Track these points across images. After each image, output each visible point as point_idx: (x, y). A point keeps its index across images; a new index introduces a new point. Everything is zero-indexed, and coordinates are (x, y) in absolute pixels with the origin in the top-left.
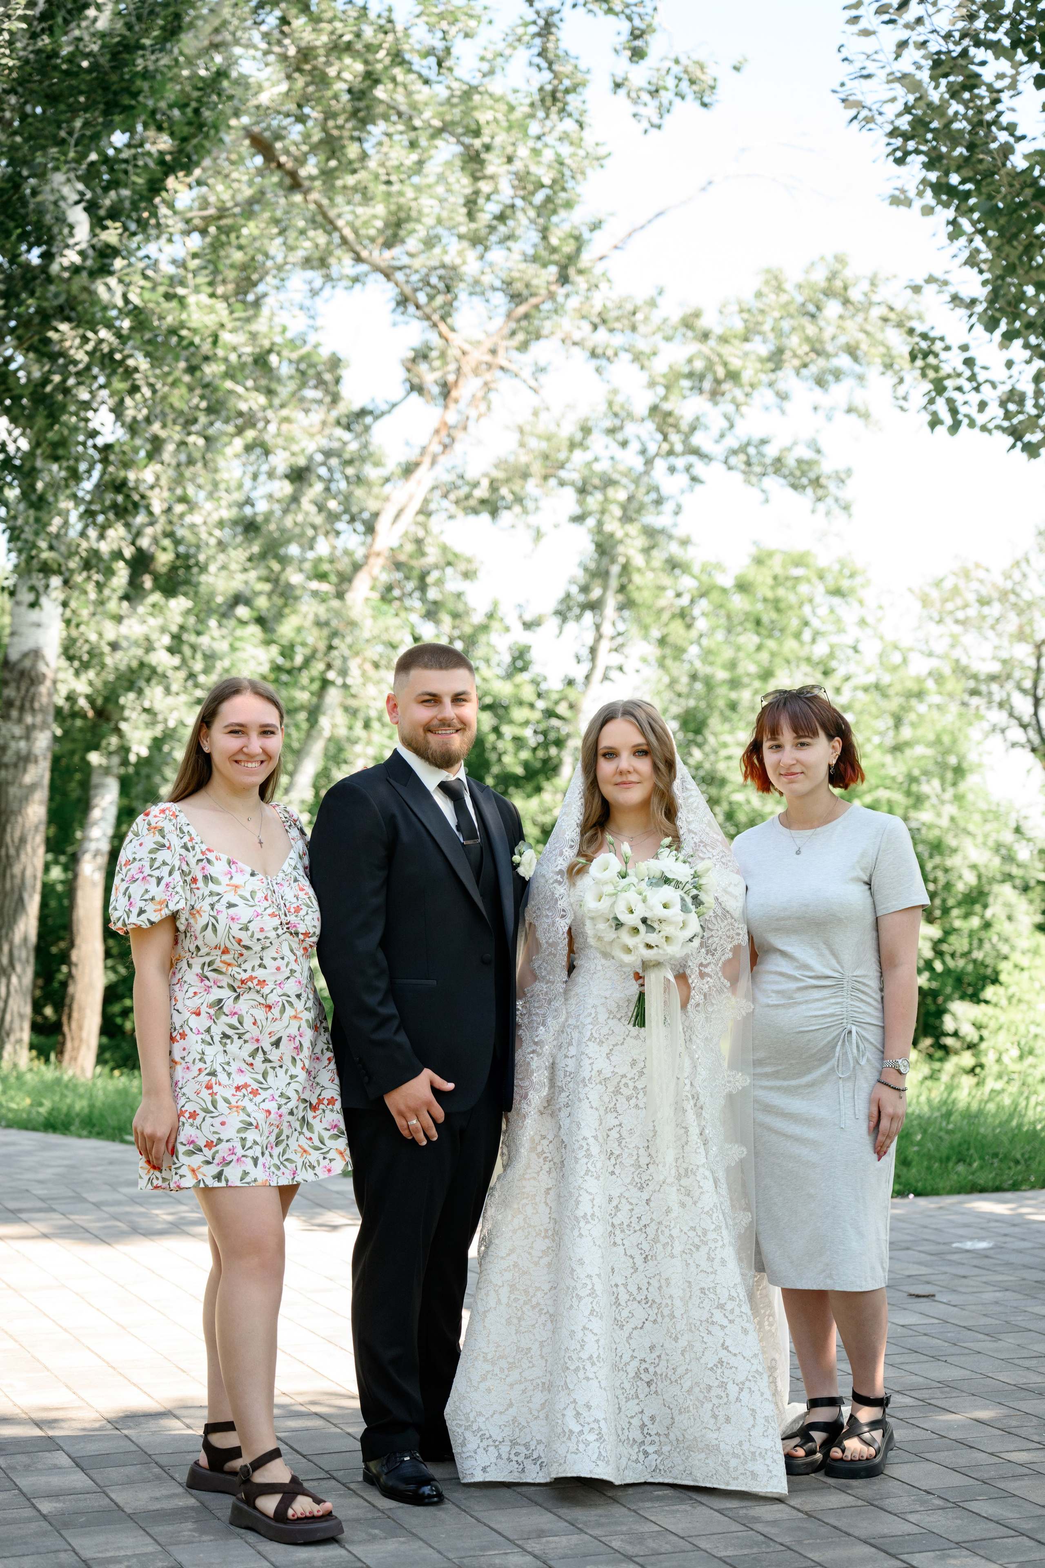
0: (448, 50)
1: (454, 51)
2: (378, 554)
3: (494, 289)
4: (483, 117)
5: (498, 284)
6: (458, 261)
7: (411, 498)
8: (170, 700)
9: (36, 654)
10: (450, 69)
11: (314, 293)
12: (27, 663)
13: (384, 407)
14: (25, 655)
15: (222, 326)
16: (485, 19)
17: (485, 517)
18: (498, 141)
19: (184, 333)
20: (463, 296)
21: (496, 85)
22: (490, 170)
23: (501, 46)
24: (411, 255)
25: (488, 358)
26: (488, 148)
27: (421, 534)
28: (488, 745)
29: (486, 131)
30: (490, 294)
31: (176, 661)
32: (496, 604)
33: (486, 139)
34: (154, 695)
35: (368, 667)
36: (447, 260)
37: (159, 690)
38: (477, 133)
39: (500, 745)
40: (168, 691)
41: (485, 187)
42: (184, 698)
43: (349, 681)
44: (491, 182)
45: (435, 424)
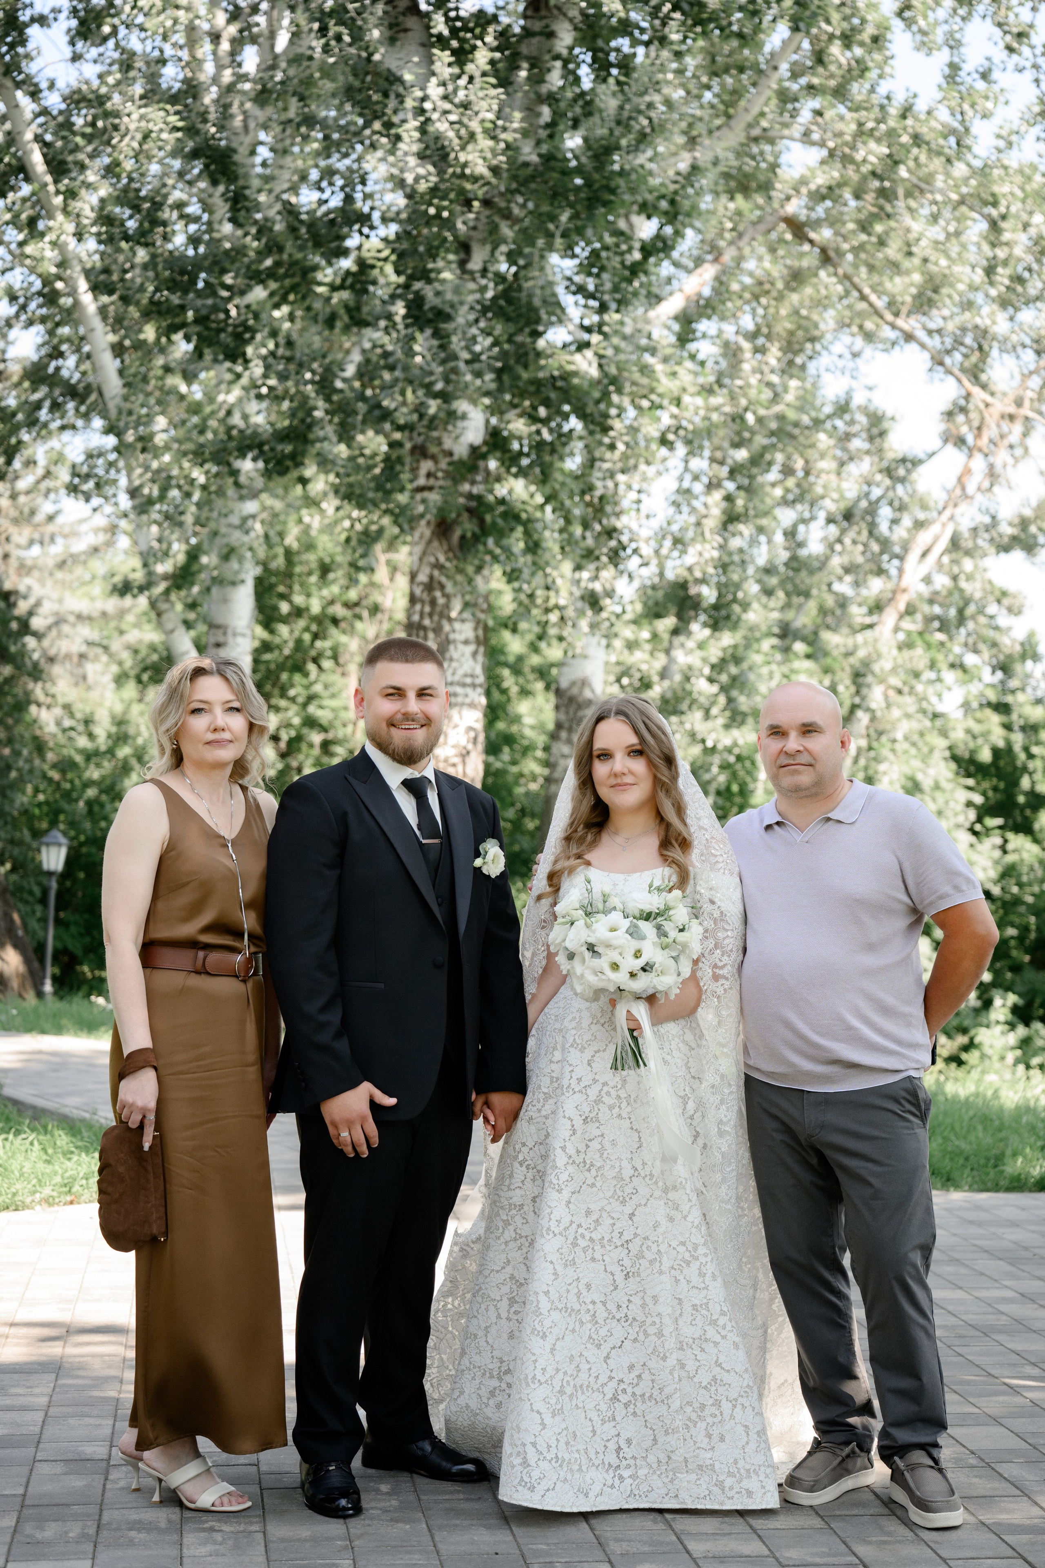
0: (967, 130)
1: (974, 130)
2: (904, 591)
3: (1024, 346)
4: (1002, 189)
5: (1028, 341)
6: (988, 322)
7: (936, 539)
8: (710, 724)
9: (584, 683)
10: (969, 148)
11: (855, 355)
12: (575, 691)
13: (922, 456)
14: (573, 683)
15: (684, 390)
16: (1002, 99)
17: (1018, 555)
18: (1013, 209)
19: (653, 397)
20: (995, 353)
21: (1013, 159)
22: (1006, 236)
23: (1016, 124)
24: (944, 318)
25: (1012, 409)
26: (1004, 217)
27: (956, 570)
28: (1019, 764)
29: (1003, 202)
30: (1019, 349)
31: (714, 689)
32: (1031, 635)
33: (1003, 210)
34: (695, 720)
35: (892, 693)
36: (978, 321)
37: (698, 715)
38: (995, 204)
39: (1031, 765)
40: (707, 715)
41: (1001, 253)
42: (721, 721)
43: (873, 705)
44: (1006, 249)
45: (958, 470)
